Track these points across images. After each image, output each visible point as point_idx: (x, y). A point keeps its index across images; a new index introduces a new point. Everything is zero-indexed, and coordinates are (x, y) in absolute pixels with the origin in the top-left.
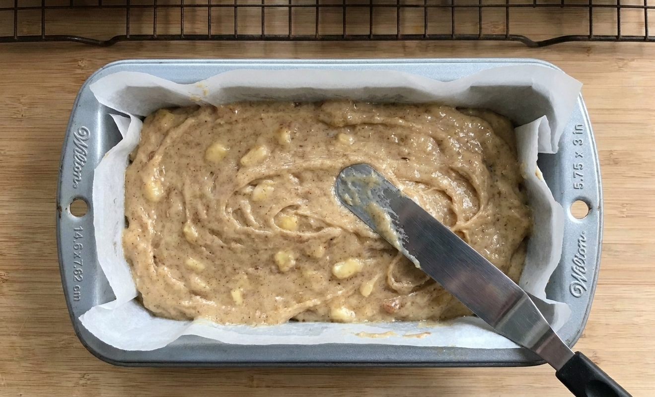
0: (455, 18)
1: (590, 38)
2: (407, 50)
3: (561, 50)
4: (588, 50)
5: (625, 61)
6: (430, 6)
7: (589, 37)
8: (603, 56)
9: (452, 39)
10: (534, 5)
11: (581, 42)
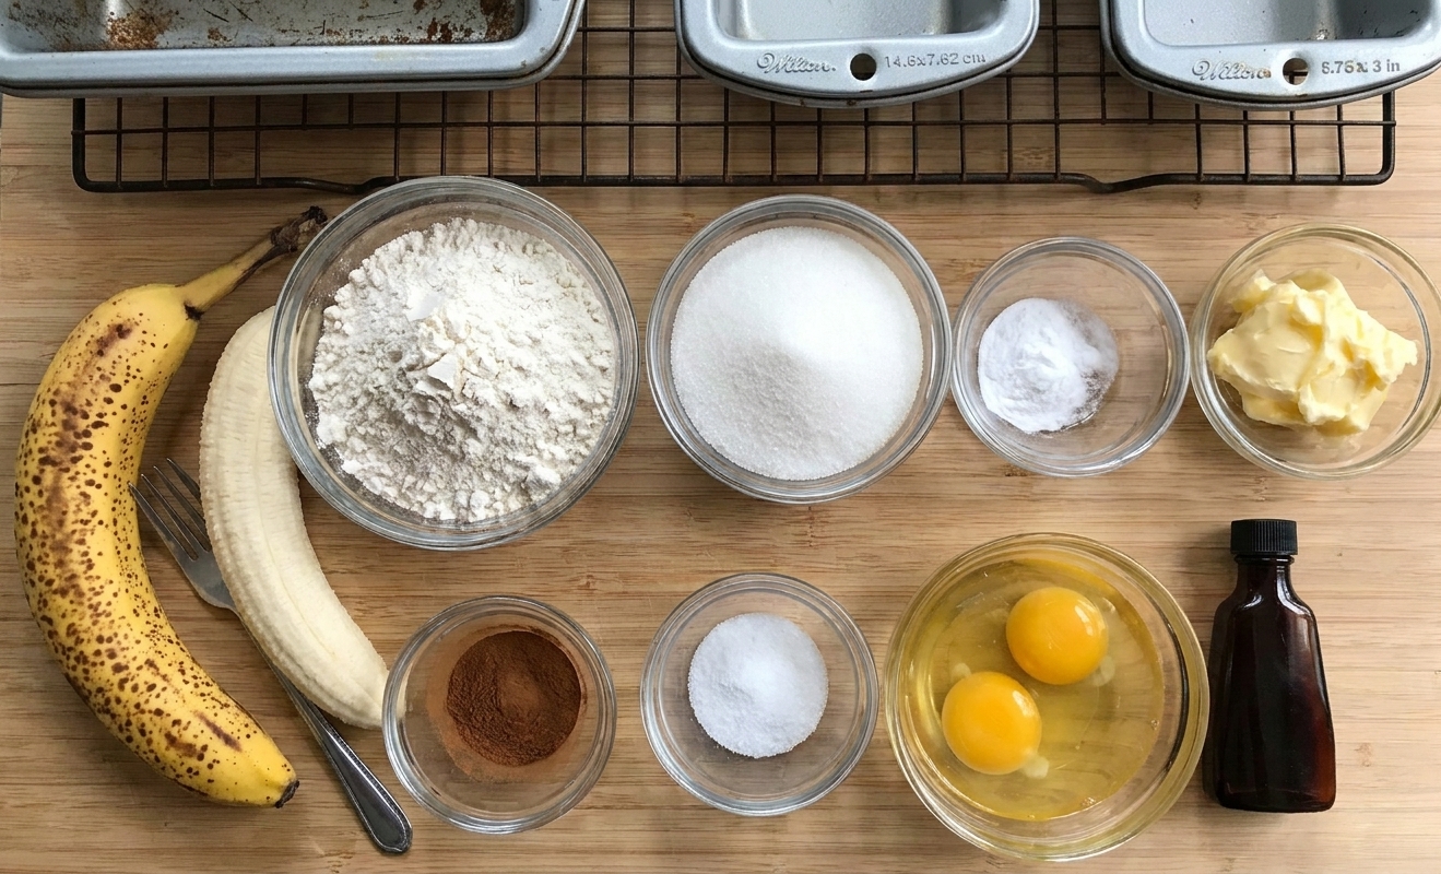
0: (967, 143)
1: (1198, 178)
2: (882, 199)
3: (1151, 199)
4: (1197, 199)
5: (1261, 218)
6: (924, 124)
7: (1198, 175)
8: (1221, 210)
9: (960, 182)
10: (1103, 121)
11: (1184, 186)
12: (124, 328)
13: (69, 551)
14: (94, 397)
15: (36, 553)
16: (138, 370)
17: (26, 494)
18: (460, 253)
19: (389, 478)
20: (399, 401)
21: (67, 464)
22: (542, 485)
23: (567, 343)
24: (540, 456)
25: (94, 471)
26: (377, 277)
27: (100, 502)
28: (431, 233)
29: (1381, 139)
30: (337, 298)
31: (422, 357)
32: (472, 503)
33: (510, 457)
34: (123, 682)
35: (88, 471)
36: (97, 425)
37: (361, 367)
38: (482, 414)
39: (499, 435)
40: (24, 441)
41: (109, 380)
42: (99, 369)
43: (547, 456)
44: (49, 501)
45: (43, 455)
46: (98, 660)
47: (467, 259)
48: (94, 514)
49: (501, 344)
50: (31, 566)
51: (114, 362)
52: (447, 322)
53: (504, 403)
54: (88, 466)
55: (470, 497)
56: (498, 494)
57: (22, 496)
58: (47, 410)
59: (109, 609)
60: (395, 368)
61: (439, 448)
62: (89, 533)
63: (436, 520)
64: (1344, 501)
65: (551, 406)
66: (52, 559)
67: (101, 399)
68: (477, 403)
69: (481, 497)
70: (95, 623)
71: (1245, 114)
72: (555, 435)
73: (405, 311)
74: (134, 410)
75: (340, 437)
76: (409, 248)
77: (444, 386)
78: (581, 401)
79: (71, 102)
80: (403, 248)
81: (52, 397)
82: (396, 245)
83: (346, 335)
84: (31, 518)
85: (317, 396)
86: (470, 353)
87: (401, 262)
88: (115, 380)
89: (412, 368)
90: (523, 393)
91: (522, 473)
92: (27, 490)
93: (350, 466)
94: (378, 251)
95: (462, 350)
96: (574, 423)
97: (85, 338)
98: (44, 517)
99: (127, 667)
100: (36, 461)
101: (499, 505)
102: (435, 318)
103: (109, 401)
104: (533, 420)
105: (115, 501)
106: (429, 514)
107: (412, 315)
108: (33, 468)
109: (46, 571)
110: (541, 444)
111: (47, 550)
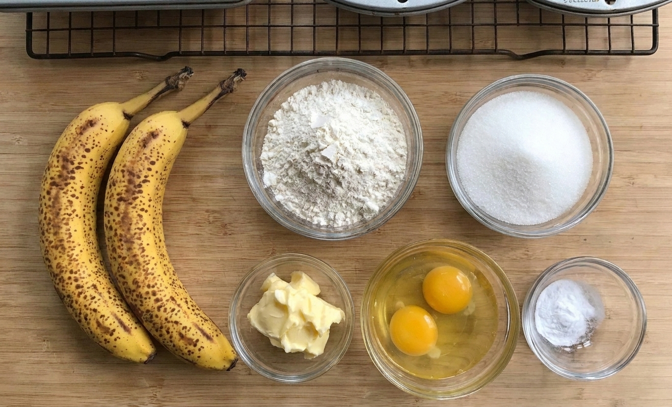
1: (564, 52)
4: (563, 63)
5: (593, 72)
6: (432, 26)
8: (572, 68)
9: (450, 54)
10: (518, 24)
11: (556, 56)
12: (93, 123)
13: (60, 227)
14: (77, 154)
15: (46, 227)
16: (99, 142)
17: (43, 199)
18: (335, 95)
19: (296, 204)
20: (305, 167)
21: (63, 186)
22: (369, 210)
23: (386, 143)
24: (370, 197)
25: (75, 190)
26: (295, 106)
27: (78, 206)
28: (321, 86)
29: (652, 33)
30: (275, 116)
31: (319, 145)
32: (336, 217)
33: (356, 196)
34: (80, 293)
35: (73, 190)
36: (78, 168)
37: (286, 150)
38: (346, 175)
39: (352, 185)
40: (44, 174)
41: (84, 146)
42: (80, 141)
43: (373, 197)
44: (53, 203)
45: (53, 181)
46: (69, 282)
47: (339, 100)
48: (74, 211)
49: (355, 140)
50: (43, 234)
51: (88, 138)
52: (331, 129)
53: (356, 170)
54: (72, 188)
55: (335, 216)
56: (349, 215)
57: (41, 200)
58: (55, 159)
59: (77, 258)
60: (304, 150)
61: (323, 191)
62: (71, 220)
63: (318, 225)
64: (635, 212)
65: (377, 173)
66: (52, 231)
67: (80, 156)
68: (343, 169)
69: (340, 216)
70: (70, 264)
71: (586, 19)
72: (377, 187)
73: (309, 124)
74: (96, 162)
75: (274, 183)
76: (310, 93)
77: (328, 160)
78: (390, 171)
79: (25, 14)
80: (307, 93)
81: (57, 153)
82: (303, 92)
83: (279, 134)
84: (45, 210)
85: (263, 163)
86: (341, 144)
87: (306, 100)
88: (87, 147)
89: (313, 151)
90: (365, 165)
91: (360, 204)
92: (44, 197)
93: (279, 197)
94: (295, 94)
95: (337, 143)
96: (387, 182)
97: (75, 126)
98: (51, 211)
99: (82, 287)
100: (48, 184)
101: (348, 220)
102: (325, 128)
103: (84, 157)
104: (369, 179)
105: (85, 206)
106: (315, 222)
107: (313, 125)
108: (47, 187)
109: (49, 237)
110: (371, 190)
111: (50, 226)
